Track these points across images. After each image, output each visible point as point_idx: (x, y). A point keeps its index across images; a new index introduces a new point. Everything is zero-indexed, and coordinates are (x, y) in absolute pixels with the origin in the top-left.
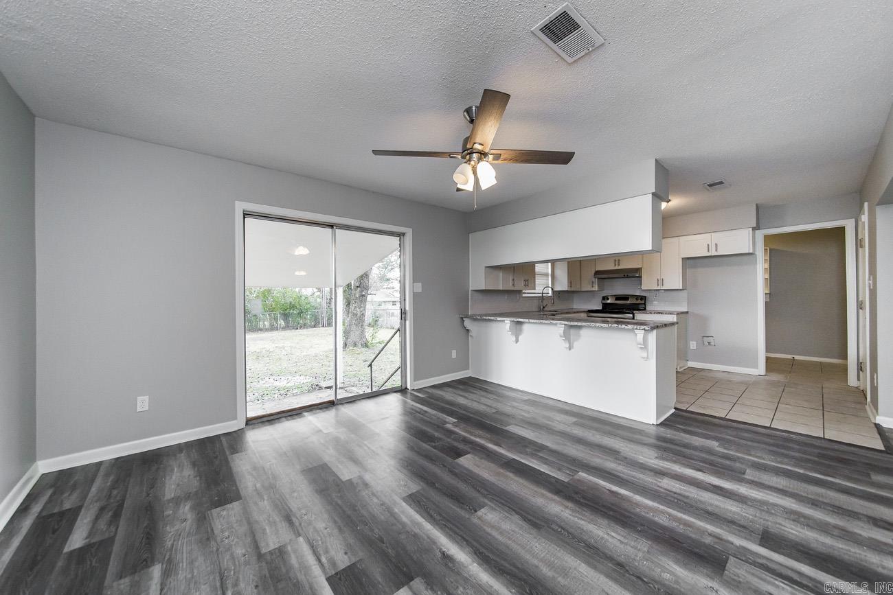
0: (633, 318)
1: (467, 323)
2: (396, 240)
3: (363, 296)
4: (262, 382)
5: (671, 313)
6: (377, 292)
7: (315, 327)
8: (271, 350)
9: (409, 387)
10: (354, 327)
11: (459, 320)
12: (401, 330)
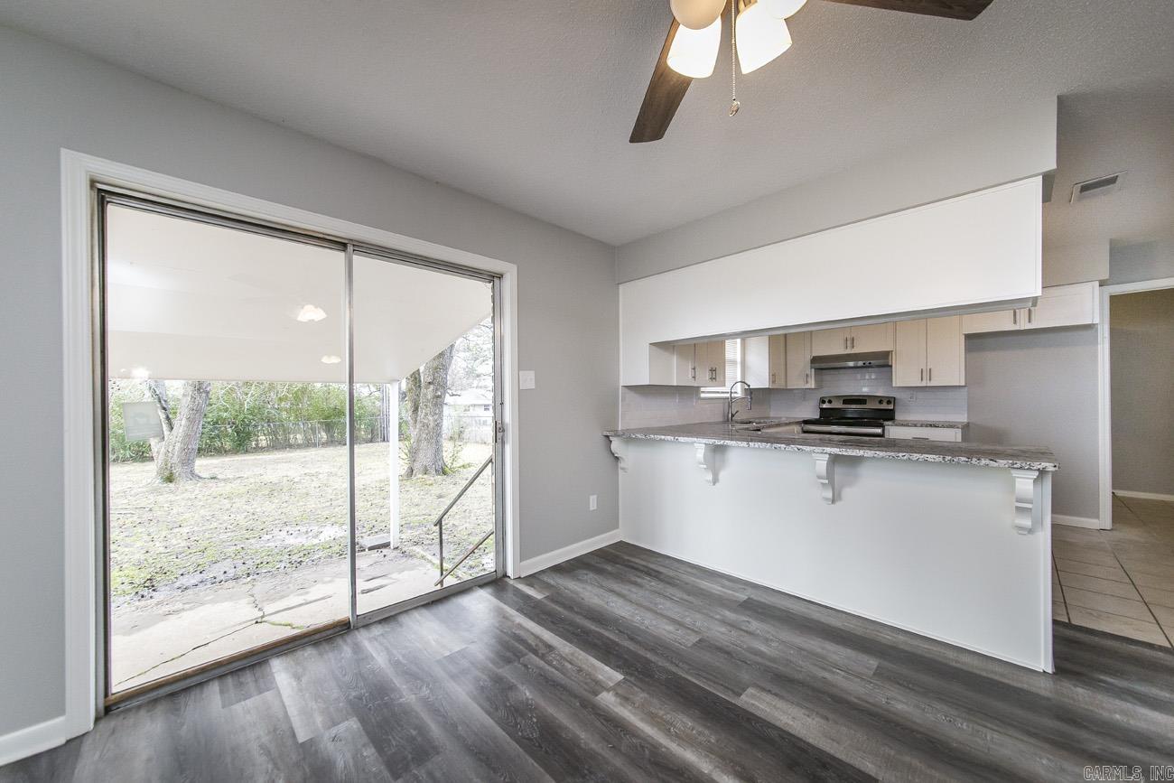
0: (882, 435)
1: (616, 445)
2: (484, 289)
3: (438, 397)
4: (268, 537)
5: (951, 426)
6: (463, 392)
7: (371, 442)
8: (296, 480)
9: (510, 572)
10: (424, 444)
11: (602, 440)
12: (497, 462)
